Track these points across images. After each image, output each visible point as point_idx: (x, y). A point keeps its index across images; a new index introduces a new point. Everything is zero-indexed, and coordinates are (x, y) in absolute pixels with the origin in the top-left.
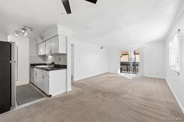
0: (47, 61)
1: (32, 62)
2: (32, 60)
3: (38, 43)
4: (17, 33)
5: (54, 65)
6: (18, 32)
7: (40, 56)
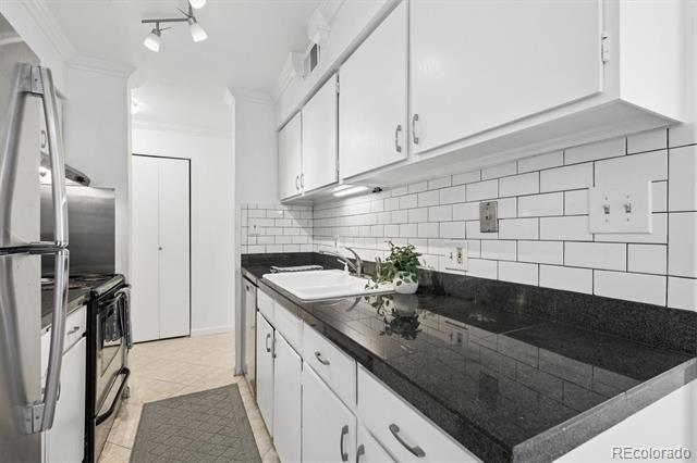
0: (330, 237)
1: (252, 240)
2: (252, 230)
3: (283, 120)
4: (157, 32)
5: (409, 286)
6: (158, 22)
7: (291, 203)
